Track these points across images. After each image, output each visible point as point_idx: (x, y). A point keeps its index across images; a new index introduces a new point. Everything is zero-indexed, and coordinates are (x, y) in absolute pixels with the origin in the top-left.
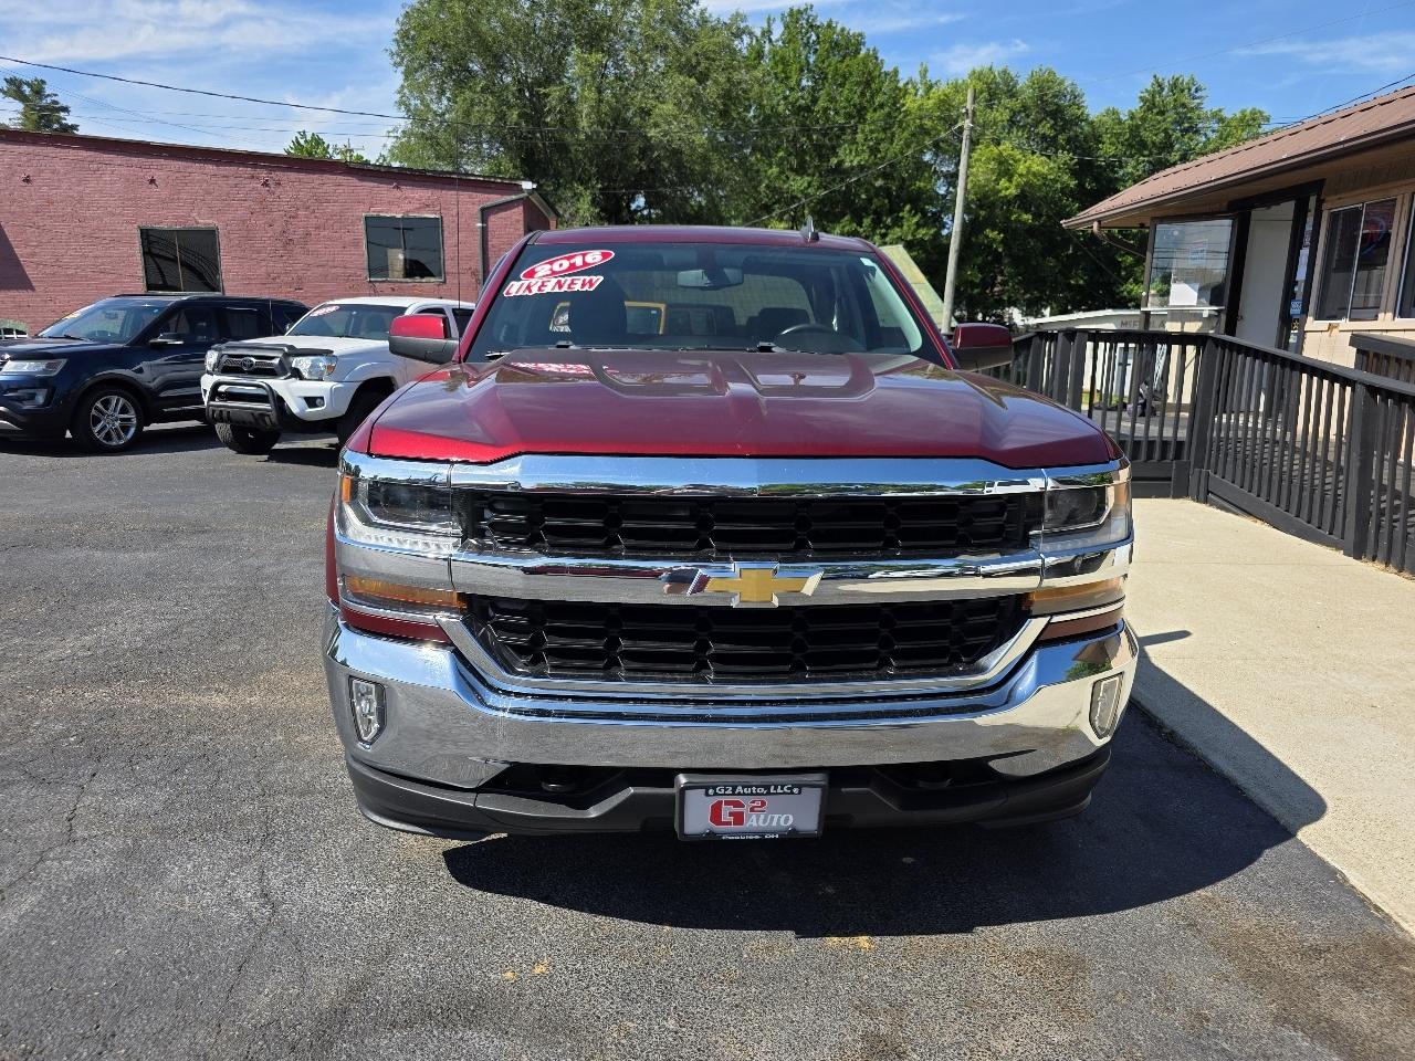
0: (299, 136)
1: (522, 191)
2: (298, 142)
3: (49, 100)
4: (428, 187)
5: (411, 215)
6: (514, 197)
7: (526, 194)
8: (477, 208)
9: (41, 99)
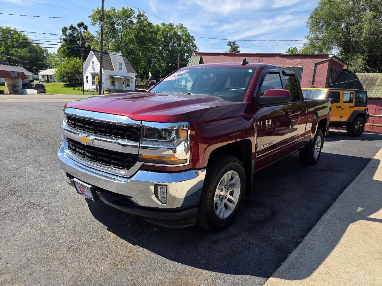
0: (290, 48)
1: (329, 57)
2: (290, 49)
3: (236, 46)
4: (301, 59)
5: (294, 66)
6: (326, 59)
7: (330, 58)
8: (314, 64)
9: (234, 45)
